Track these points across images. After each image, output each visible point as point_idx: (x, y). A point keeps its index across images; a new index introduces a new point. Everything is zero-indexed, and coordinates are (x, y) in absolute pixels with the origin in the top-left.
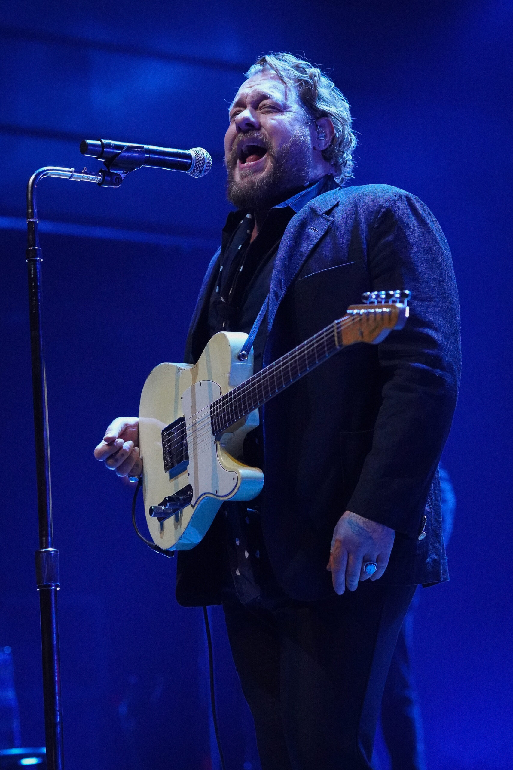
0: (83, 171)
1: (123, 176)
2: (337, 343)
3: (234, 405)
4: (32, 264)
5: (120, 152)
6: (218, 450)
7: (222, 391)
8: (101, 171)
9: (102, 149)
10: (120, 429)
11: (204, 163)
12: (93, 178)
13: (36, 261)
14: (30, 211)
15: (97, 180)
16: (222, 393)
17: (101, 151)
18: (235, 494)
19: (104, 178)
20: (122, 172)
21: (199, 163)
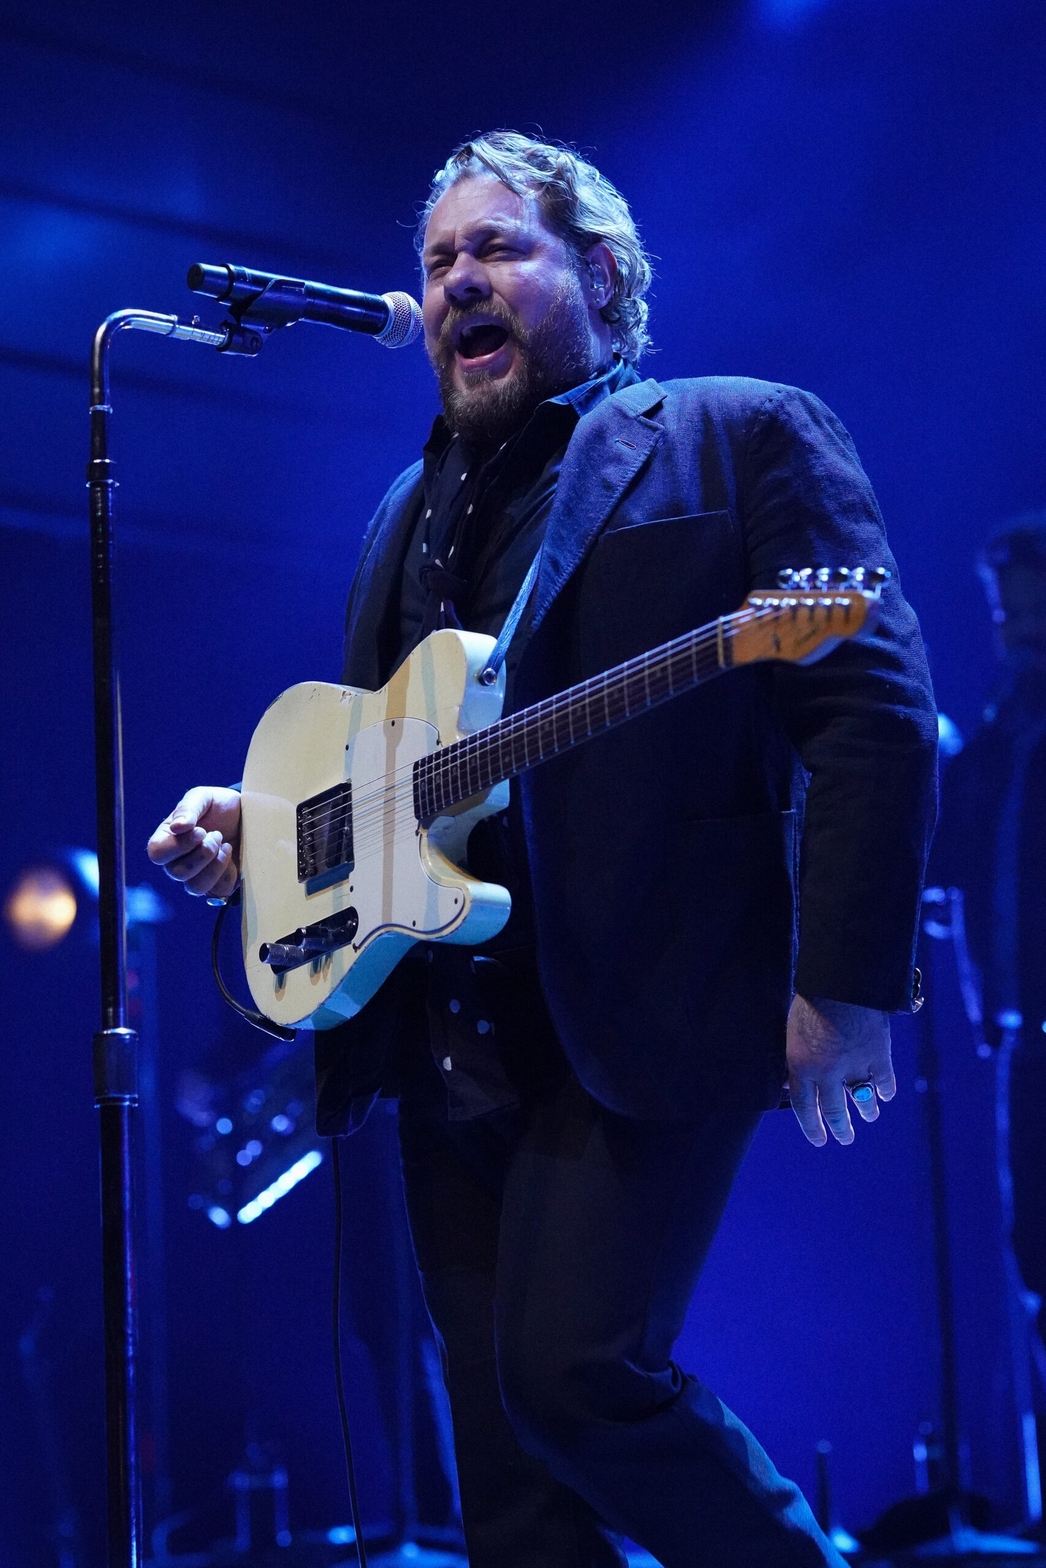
0: (193, 323)
1: (264, 336)
2: (721, 659)
3: (452, 773)
4: (98, 491)
5: (261, 290)
6: (422, 848)
7: (441, 739)
8: (226, 324)
9: (230, 282)
10: (201, 809)
11: (410, 320)
12: (210, 337)
13: (107, 485)
14: (97, 390)
15: (217, 341)
16: (440, 742)
17: (226, 286)
18: (457, 929)
19: (230, 337)
20: (263, 328)
21: (401, 320)
